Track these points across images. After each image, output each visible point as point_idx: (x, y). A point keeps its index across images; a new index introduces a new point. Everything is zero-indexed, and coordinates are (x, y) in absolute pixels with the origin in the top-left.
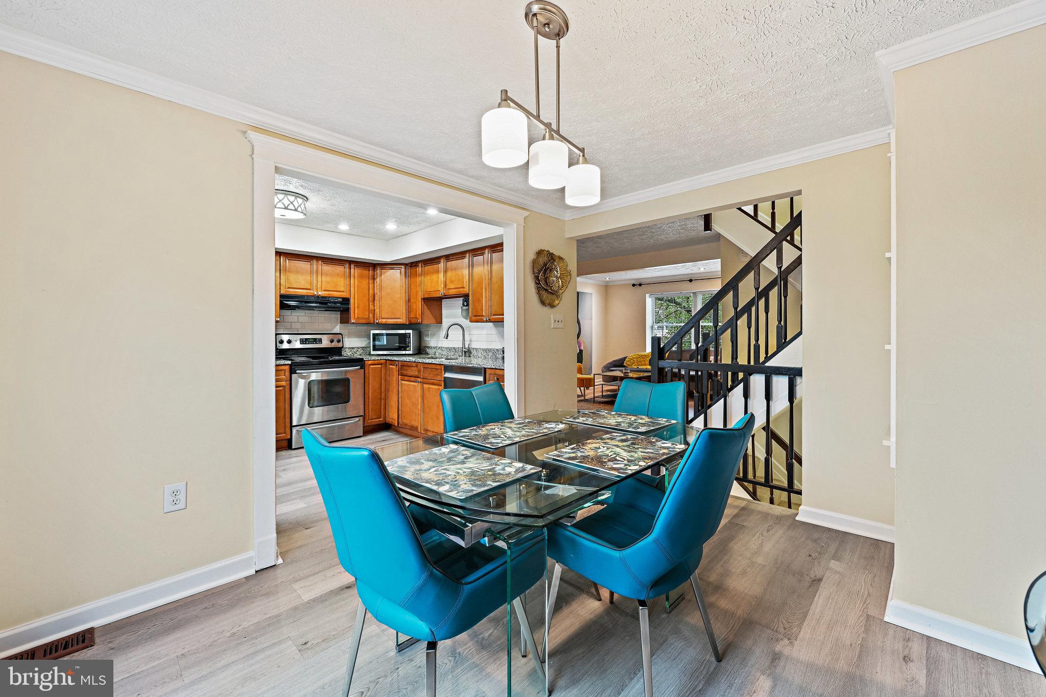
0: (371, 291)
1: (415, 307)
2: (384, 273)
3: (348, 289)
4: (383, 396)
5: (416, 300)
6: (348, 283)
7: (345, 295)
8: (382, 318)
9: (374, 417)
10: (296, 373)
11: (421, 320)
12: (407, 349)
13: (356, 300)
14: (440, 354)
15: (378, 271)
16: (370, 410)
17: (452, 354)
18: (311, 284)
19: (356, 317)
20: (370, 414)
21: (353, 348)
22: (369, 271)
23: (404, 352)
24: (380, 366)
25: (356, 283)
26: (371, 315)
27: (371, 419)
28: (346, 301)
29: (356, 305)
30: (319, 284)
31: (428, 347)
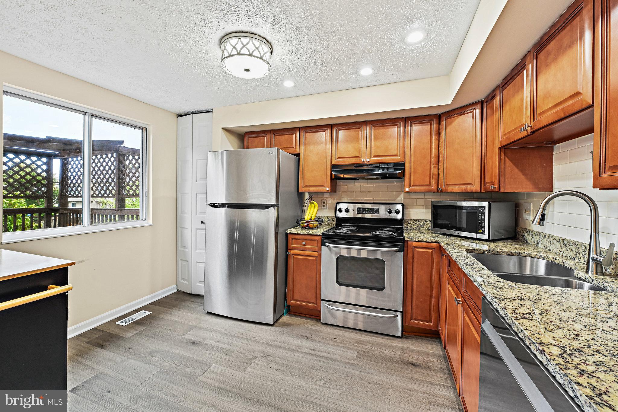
0: (434, 151)
1: (491, 164)
2: (451, 123)
3: (401, 151)
4: (434, 292)
5: (493, 152)
6: (401, 145)
7: (397, 159)
8: (447, 185)
9: (419, 318)
10: (325, 246)
11: (497, 186)
12: (479, 231)
13: (412, 164)
14: (545, 247)
15: (444, 123)
16: (414, 306)
17: (570, 254)
18: (360, 151)
19: (412, 184)
20: (414, 311)
21: (419, 221)
22: (431, 125)
23: (474, 235)
24: (430, 251)
25: (413, 142)
26: (433, 182)
27: (415, 319)
28: (400, 166)
29: (412, 170)
30: (368, 149)
31: (528, 231)
